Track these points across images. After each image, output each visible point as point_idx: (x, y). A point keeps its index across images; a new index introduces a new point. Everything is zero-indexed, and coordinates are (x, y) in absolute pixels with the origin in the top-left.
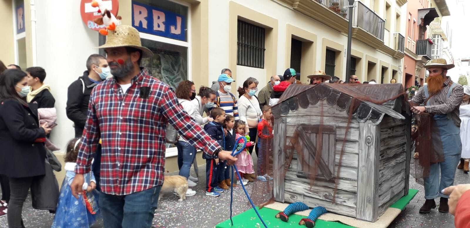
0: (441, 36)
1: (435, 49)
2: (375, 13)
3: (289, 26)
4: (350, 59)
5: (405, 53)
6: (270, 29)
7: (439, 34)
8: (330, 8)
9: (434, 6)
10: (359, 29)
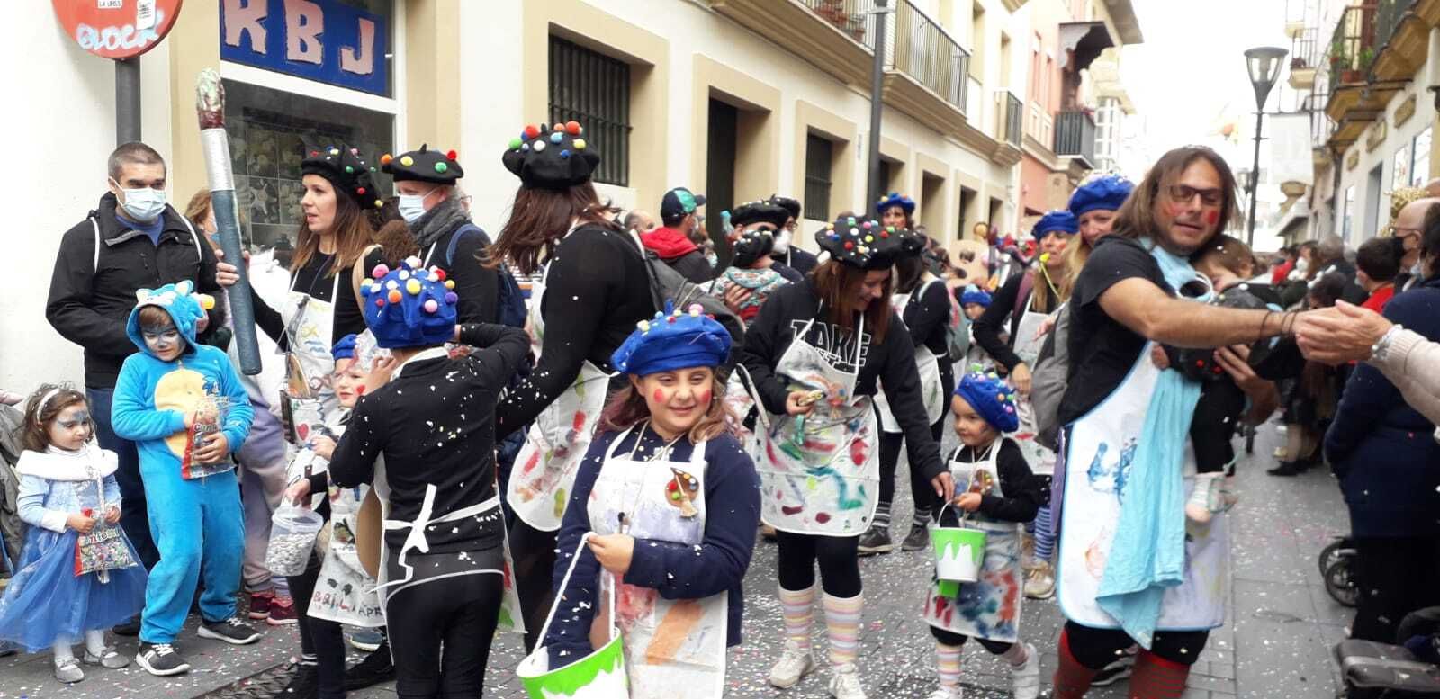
0: (1120, 103)
1: (1105, 140)
2: (944, 29)
3: (699, 59)
4: (876, 165)
5: (1023, 150)
6: (645, 69)
7: (1115, 95)
8: (817, 11)
9: (1102, 16)
10: (898, 75)
